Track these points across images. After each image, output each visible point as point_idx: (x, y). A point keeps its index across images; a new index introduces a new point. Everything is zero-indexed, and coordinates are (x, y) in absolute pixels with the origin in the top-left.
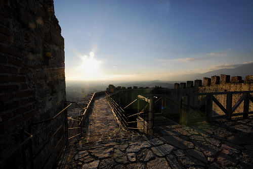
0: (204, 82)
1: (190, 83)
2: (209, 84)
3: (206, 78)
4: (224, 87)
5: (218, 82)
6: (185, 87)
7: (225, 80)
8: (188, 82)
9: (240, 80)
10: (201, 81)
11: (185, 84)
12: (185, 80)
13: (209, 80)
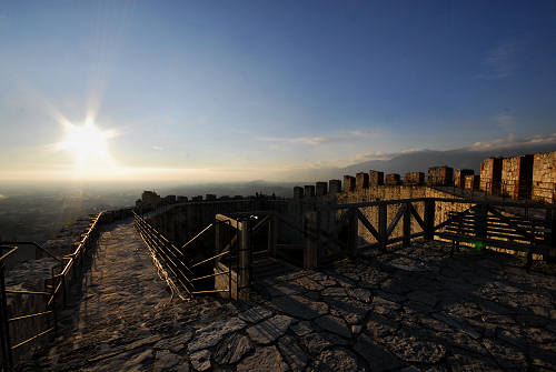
0: (345, 185)
1: (321, 185)
2: (353, 188)
3: (347, 177)
4: (375, 193)
5: (366, 185)
6: (313, 195)
7: (376, 180)
8: (318, 183)
9: (397, 181)
10: (339, 182)
11: (312, 187)
12: (312, 181)
13: (353, 180)
